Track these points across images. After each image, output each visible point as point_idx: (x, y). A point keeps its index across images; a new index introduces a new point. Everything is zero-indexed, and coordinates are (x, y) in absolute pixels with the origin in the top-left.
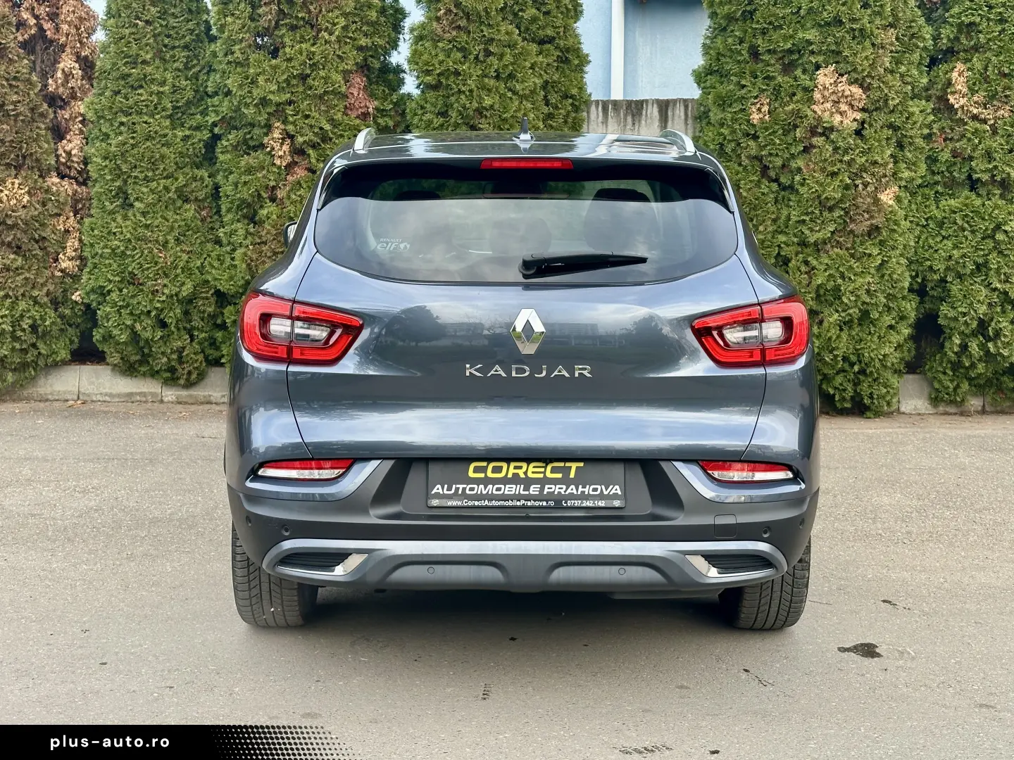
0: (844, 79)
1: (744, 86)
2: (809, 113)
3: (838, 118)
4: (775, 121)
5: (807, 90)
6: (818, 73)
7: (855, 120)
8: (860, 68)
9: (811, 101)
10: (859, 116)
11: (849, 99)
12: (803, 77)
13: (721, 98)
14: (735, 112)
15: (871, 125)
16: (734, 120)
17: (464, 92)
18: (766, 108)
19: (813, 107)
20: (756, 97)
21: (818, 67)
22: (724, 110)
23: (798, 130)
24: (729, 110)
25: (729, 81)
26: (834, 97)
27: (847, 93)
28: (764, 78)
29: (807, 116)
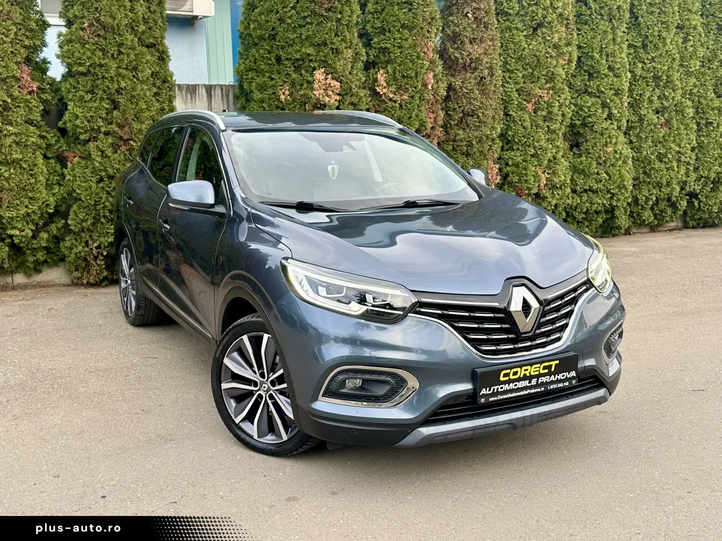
0: (330, 76)
1: (272, 79)
2: (313, 96)
3: (327, 99)
4: (294, 100)
5: (308, 82)
6: (314, 72)
7: (336, 100)
8: (339, 71)
9: (312, 89)
10: (338, 98)
11: (333, 88)
12: (306, 75)
13: (259, 85)
14: (269, 94)
15: (343, 103)
16: (269, 99)
17: (106, 78)
18: (287, 92)
19: (314, 92)
20: (282, 86)
21: (314, 69)
22: (261, 93)
23: (307, 105)
24: (265, 92)
25: (264, 75)
26: (324, 87)
27: (332, 85)
28: (285, 75)
29: (311, 97)
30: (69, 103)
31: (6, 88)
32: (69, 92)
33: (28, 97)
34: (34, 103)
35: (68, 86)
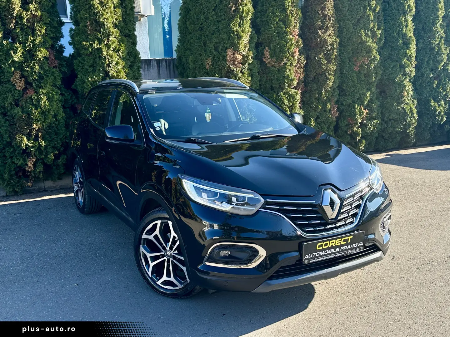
0: (236, 52)
1: (201, 55)
3: (234, 67)
4: (215, 68)
5: (224, 56)
6: (227, 50)
7: (240, 67)
8: (241, 49)
9: (226, 61)
12: (222, 52)
15: (244, 69)
16: (199, 67)
18: (211, 63)
20: (207, 59)
22: (194, 64)
23: (222, 71)
24: (197, 64)
25: (196, 53)
26: (233, 59)
27: (238, 58)
28: (209, 52)
29: (225, 66)
30: (79, 73)
31: (40, 64)
32: (78, 66)
33: (54, 70)
34: (57, 73)
35: (78, 63)
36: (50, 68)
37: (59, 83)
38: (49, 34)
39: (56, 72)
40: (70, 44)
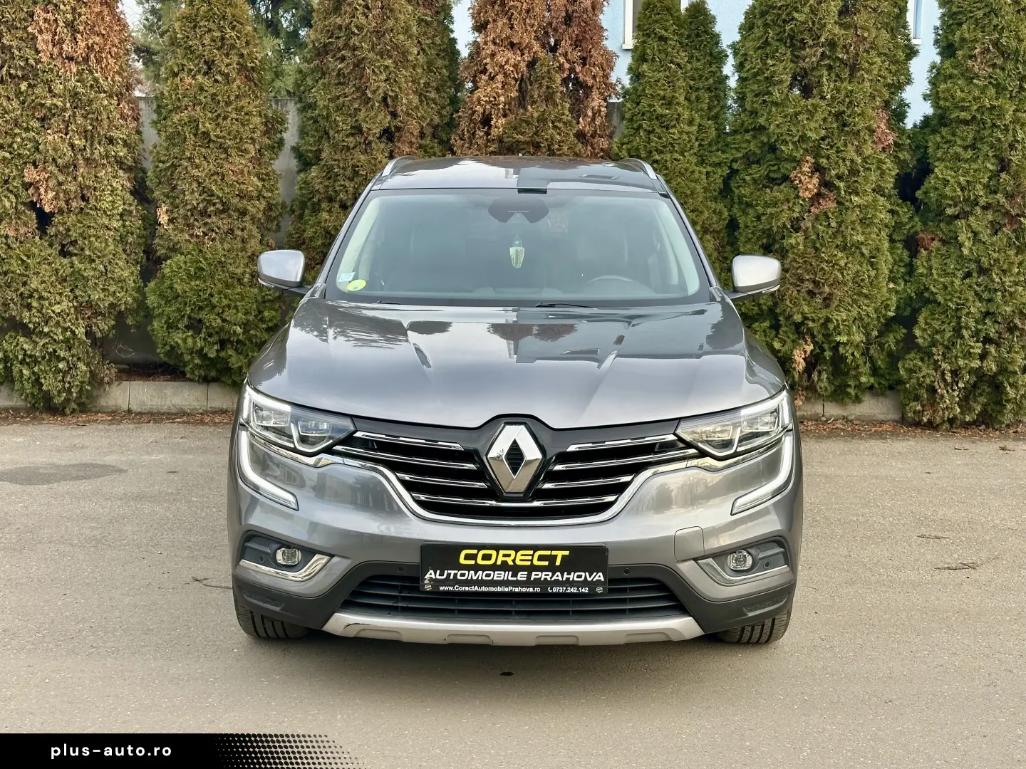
30: (936, 164)
31: (857, 143)
32: (938, 148)
33: (883, 156)
34: (889, 164)
35: (939, 139)
36: (875, 152)
37: (889, 184)
38: (884, 78)
39: (887, 160)
40: (925, 97)
